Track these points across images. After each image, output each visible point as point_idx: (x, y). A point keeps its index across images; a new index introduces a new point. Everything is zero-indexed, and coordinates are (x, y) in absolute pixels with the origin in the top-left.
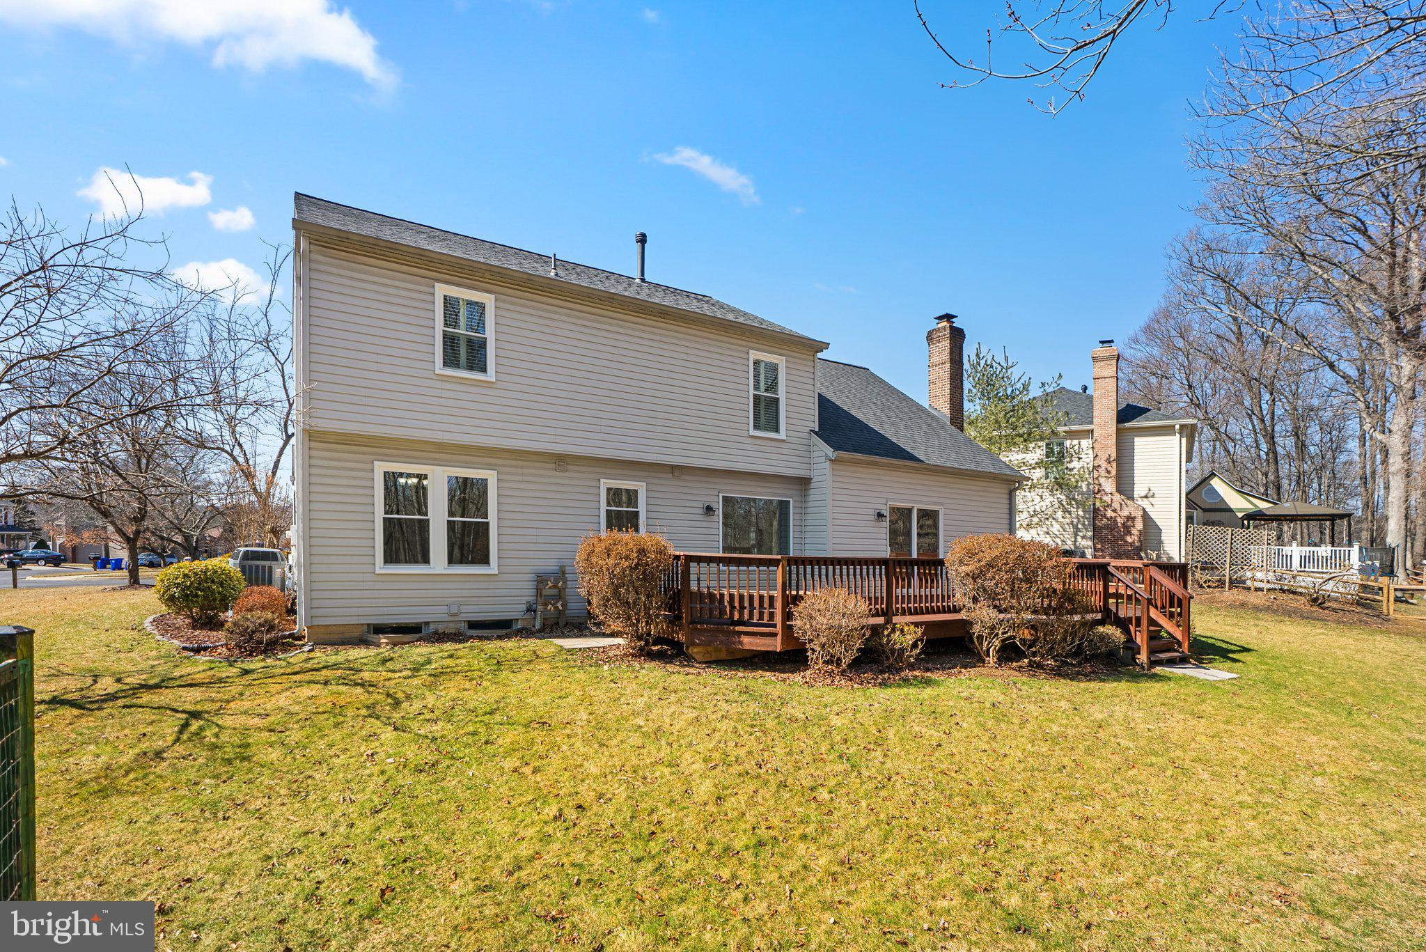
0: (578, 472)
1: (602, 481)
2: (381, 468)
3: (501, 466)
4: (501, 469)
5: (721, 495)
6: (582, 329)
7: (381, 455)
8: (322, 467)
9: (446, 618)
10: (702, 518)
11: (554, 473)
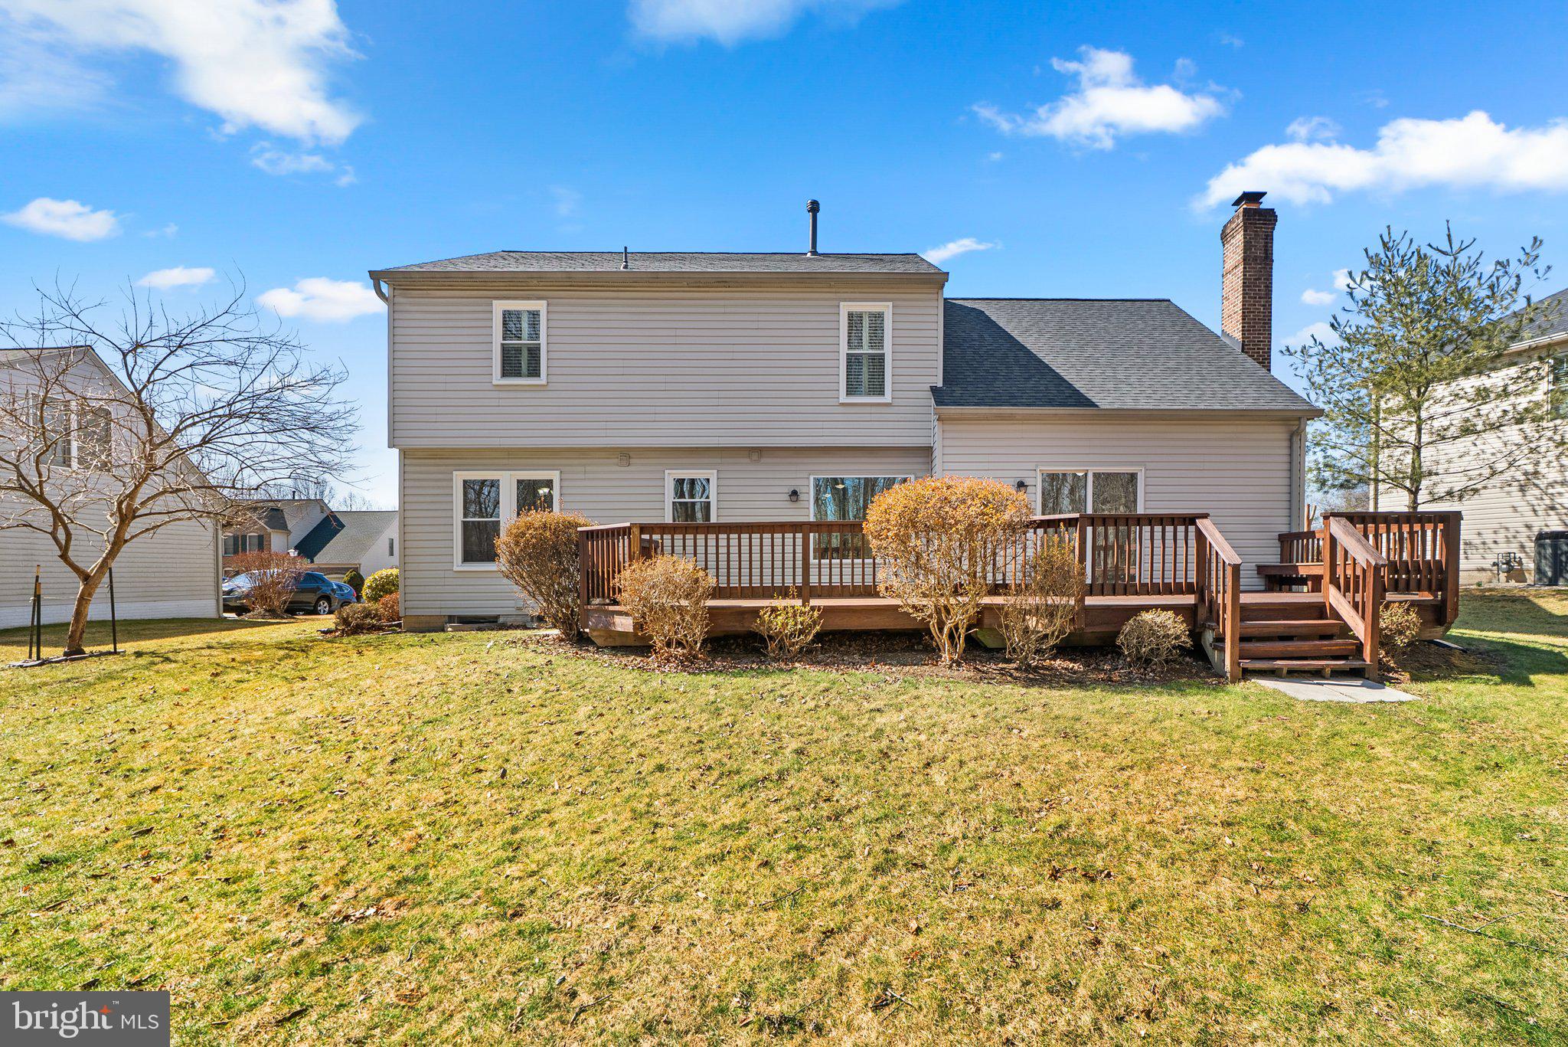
0: (642, 465)
1: (667, 472)
2: (459, 477)
3: (561, 465)
4: (562, 468)
5: (812, 478)
6: (636, 317)
7: (459, 465)
8: (414, 480)
9: (513, 611)
10: (789, 504)
11: (618, 468)
